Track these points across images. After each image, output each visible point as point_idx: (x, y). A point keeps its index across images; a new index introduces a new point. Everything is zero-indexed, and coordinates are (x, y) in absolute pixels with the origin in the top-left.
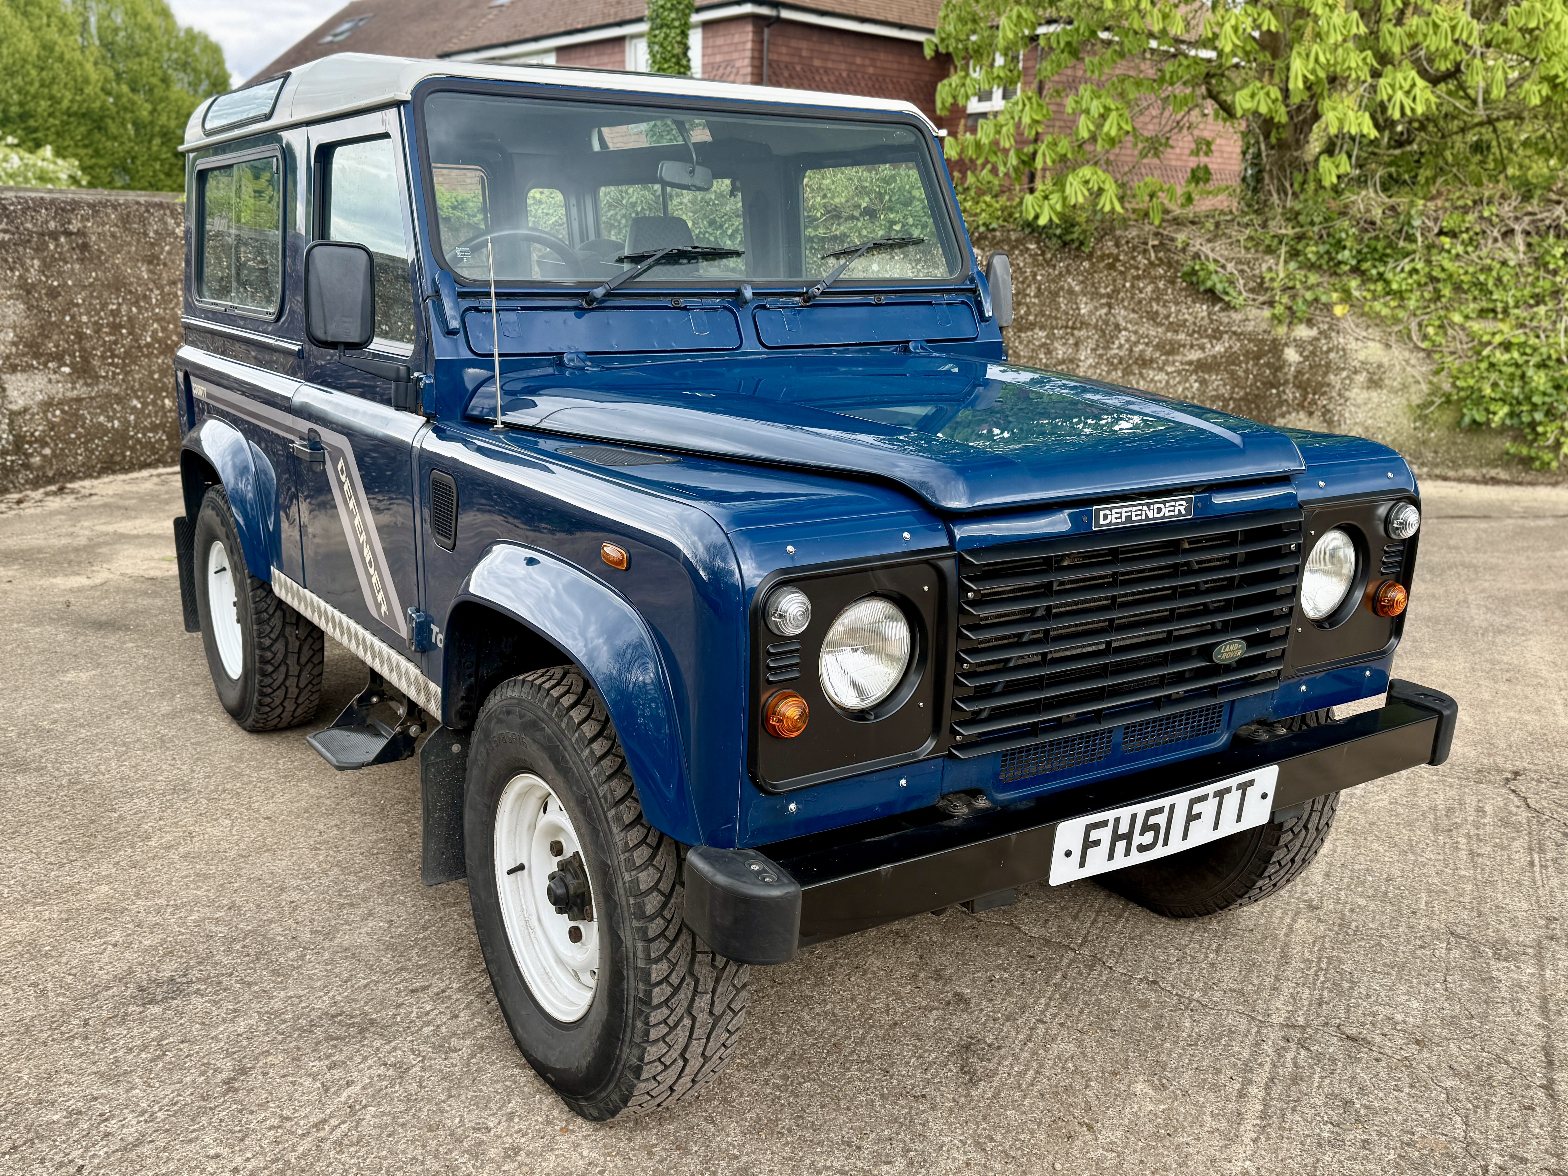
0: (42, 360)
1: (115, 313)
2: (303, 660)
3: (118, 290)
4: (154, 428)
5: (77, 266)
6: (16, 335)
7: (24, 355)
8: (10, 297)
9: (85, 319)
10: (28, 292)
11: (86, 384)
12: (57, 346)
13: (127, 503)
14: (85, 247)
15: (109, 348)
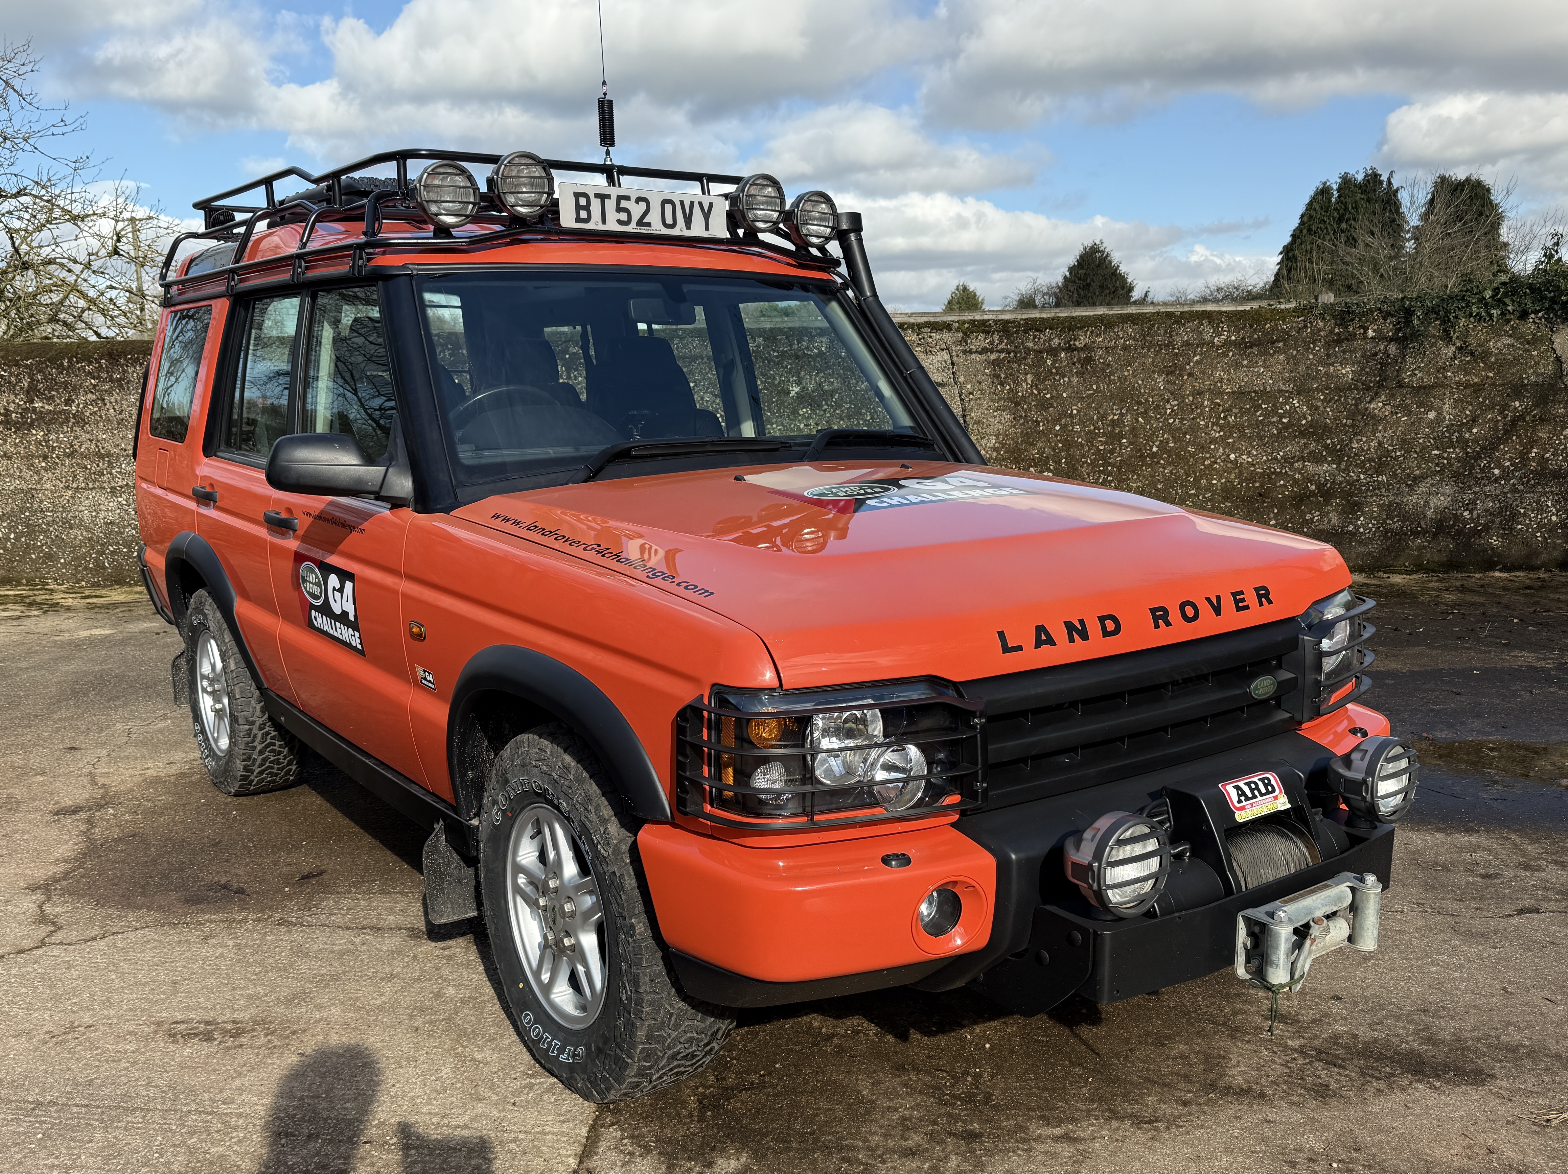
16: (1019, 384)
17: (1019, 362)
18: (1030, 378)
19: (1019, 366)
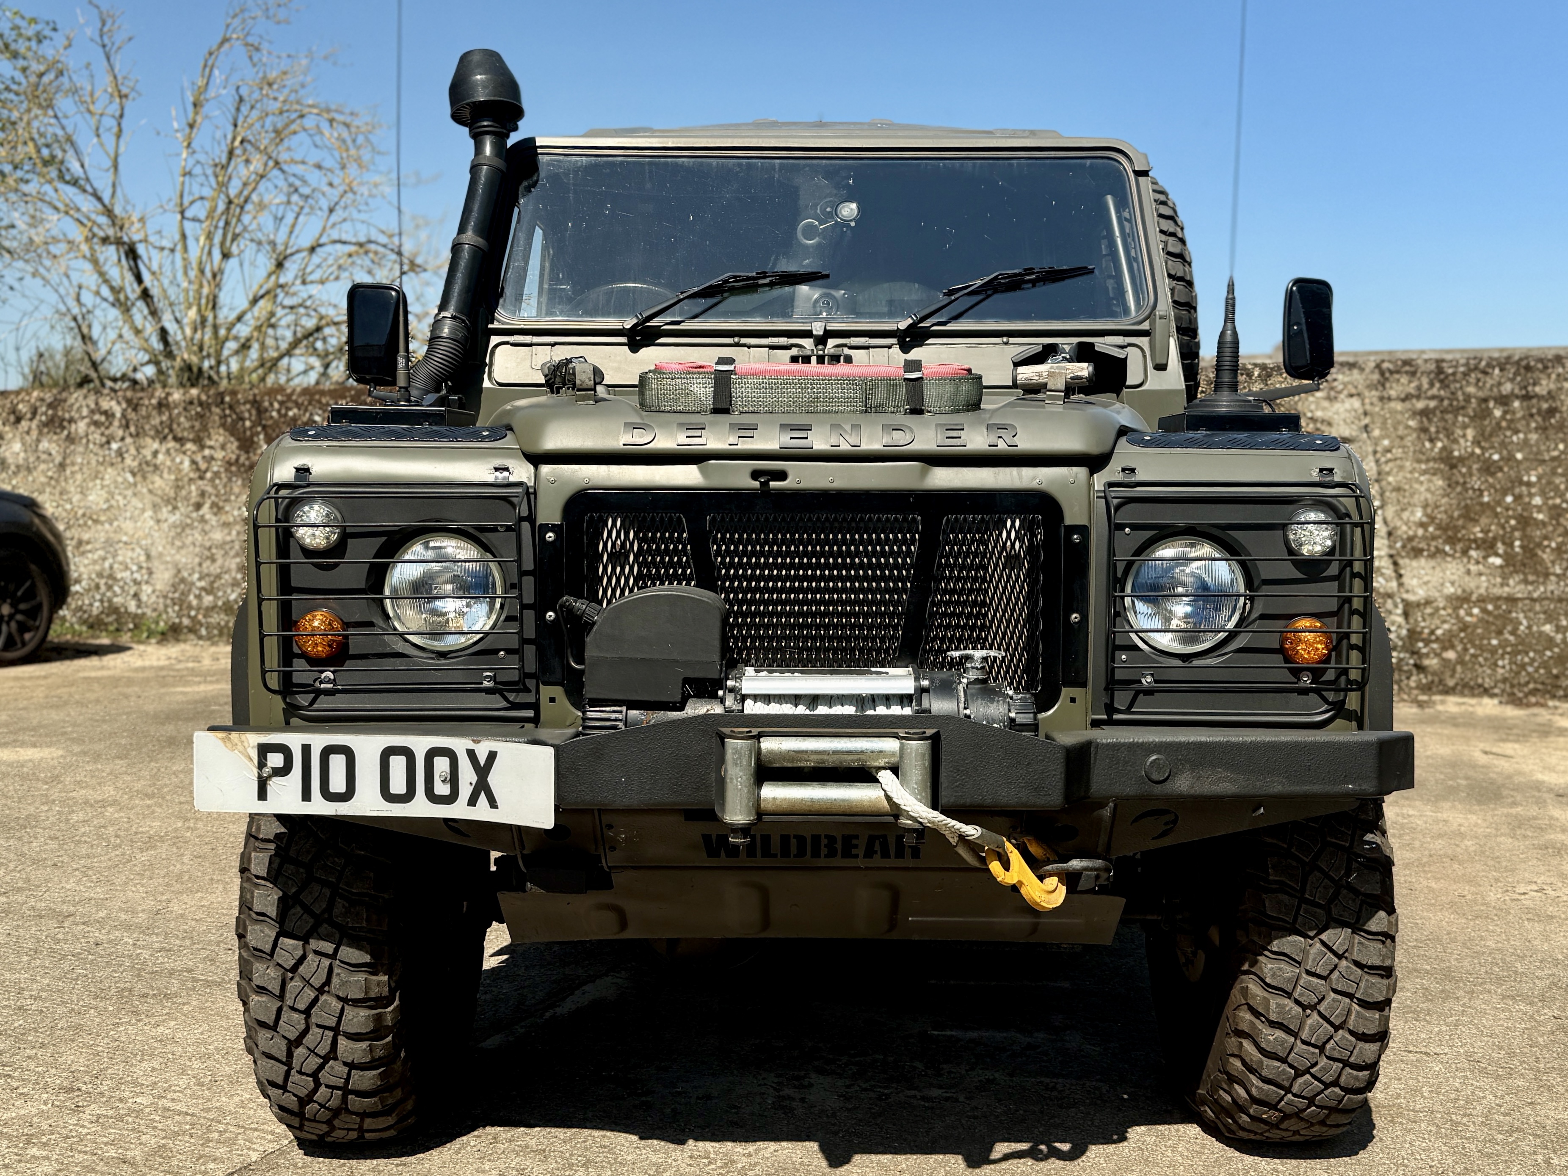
16: (1455, 441)
17: (1457, 411)
18: (1470, 433)
19: (1456, 417)
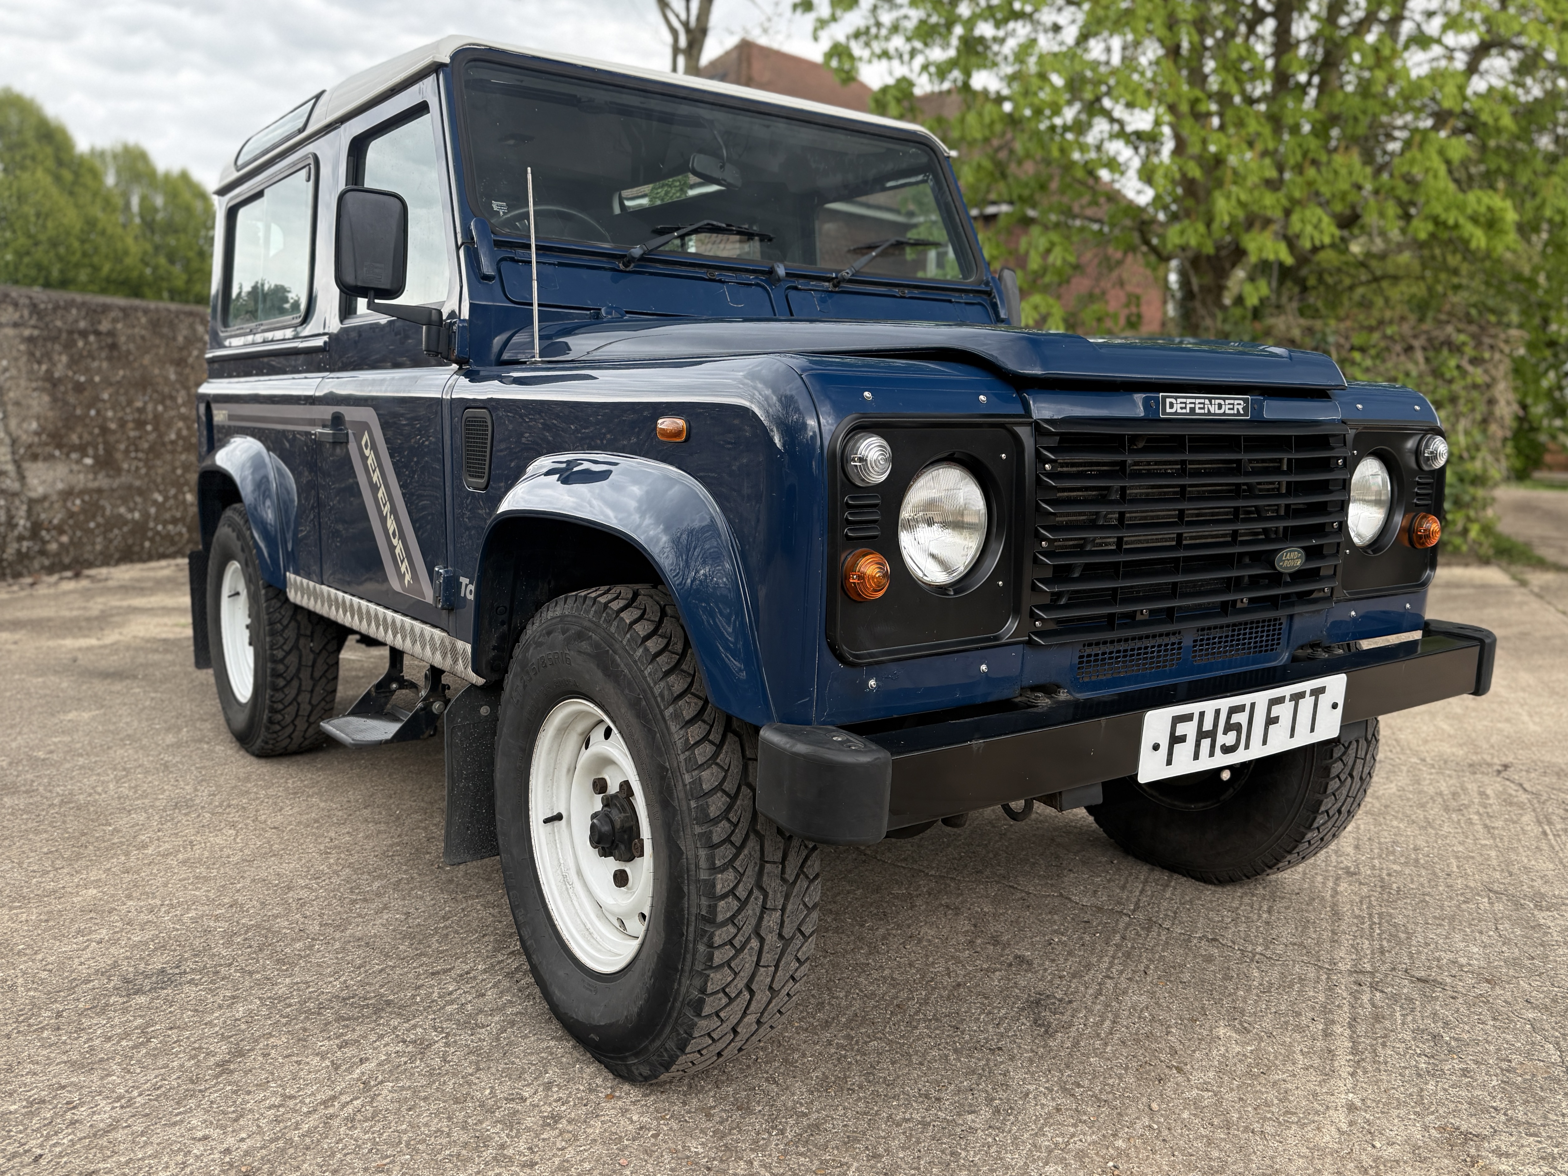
0: (65, 450)
1: (141, 410)
2: (317, 674)
3: (144, 388)
4: (175, 521)
5: (105, 365)
6: (39, 425)
7: (46, 444)
8: (35, 390)
9: (110, 414)
10: (55, 385)
11: (108, 476)
12: (80, 437)
13: (143, 585)
14: (114, 346)
15: (134, 444)
